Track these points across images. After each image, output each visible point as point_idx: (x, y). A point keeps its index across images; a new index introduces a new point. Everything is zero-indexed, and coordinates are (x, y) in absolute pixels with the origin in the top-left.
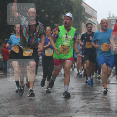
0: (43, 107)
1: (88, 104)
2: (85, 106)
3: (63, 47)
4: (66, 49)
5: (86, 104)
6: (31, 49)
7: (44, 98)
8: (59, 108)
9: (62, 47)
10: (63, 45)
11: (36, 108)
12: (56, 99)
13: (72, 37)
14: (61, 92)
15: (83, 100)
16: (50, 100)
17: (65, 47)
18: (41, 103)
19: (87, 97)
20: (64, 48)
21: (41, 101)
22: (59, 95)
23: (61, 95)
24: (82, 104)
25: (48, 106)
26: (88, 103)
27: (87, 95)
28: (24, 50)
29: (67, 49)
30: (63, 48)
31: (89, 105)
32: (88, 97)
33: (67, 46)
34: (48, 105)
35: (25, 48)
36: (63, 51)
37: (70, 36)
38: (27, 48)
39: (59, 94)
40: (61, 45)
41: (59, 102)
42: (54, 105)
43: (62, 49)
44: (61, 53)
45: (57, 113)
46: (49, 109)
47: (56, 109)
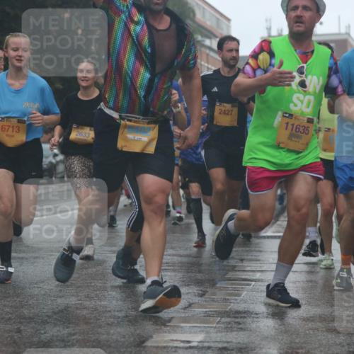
1: (203, 299)
2: (193, 305)
3: (291, 122)
4: (301, 129)
5: (197, 299)
6: (148, 123)
8: (114, 311)
9: (287, 123)
10: (291, 115)
11: (45, 311)
12: (105, 283)
13: (321, 78)
15: (188, 285)
16: (88, 286)
17: (297, 123)
18: (61, 294)
19: (199, 276)
20: (293, 125)
21: (61, 291)
24: (184, 299)
25: (81, 304)
26: (202, 295)
27: (200, 272)
28: (126, 126)
29: (306, 130)
30: (290, 127)
31: (206, 301)
32: (203, 277)
33: (306, 119)
34: (80, 302)
35: (130, 121)
36: (291, 137)
37: (315, 77)
38: (135, 122)
40: (284, 116)
41: (114, 293)
42: (98, 303)
43: (286, 129)
44: (281, 145)
45: (108, 324)
46: (85, 312)
47: (104, 312)
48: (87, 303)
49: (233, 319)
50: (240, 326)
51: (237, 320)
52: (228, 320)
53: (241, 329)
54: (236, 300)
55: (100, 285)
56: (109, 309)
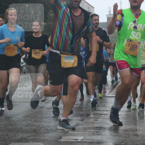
0: (27, 126)
1: (83, 122)
2: (78, 125)
5: (80, 122)
7: (28, 114)
8: (46, 127)
11: (18, 127)
12: (42, 115)
14: (48, 107)
15: (77, 116)
16: (35, 117)
18: (24, 120)
19: (81, 113)
21: (24, 119)
22: (46, 111)
23: (49, 111)
24: (75, 122)
25: (33, 124)
26: (83, 120)
27: (81, 111)
31: (84, 123)
32: (83, 113)
34: (32, 123)
39: (47, 109)
41: (46, 120)
42: (40, 123)
43: (129, 46)
44: (126, 53)
45: (44, 132)
46: (34, 127)
47: (42, 127)
48: (35, 124)
49: (95, 130)
50: (98, 133)
51: (96, 131)
52: (93, 130)
53: (98, 134)
54: (96, 122)
55: (41, 116)
56: (44, 126)
